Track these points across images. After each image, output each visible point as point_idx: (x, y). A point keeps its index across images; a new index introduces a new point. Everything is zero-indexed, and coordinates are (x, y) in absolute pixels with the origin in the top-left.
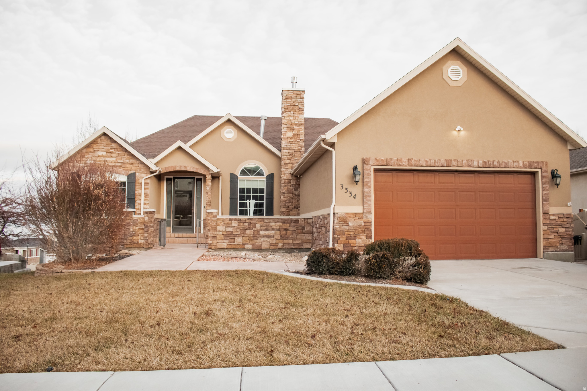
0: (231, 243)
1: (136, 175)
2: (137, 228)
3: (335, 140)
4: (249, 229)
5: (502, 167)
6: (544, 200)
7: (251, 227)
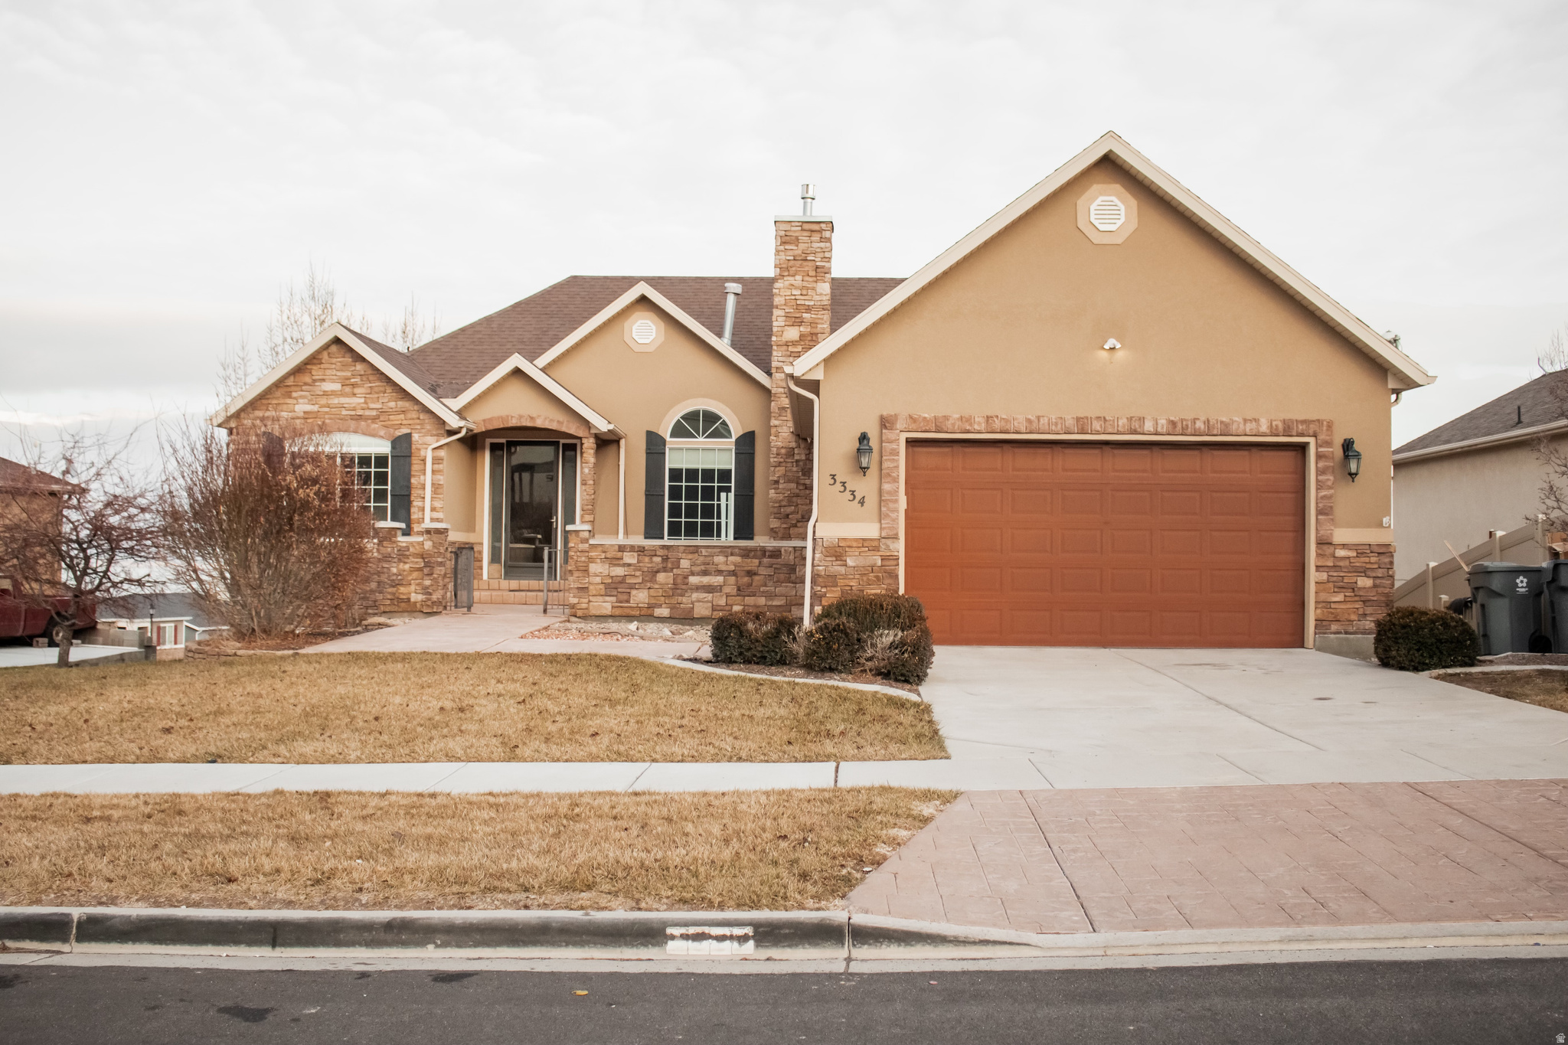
0: (621, 602)
1: (413, 439)
2: (407, 567)
3: (819, 375)
4: (665, 570)
5: (1215, 432)
6: (1319, 512)
7: (670, 565)
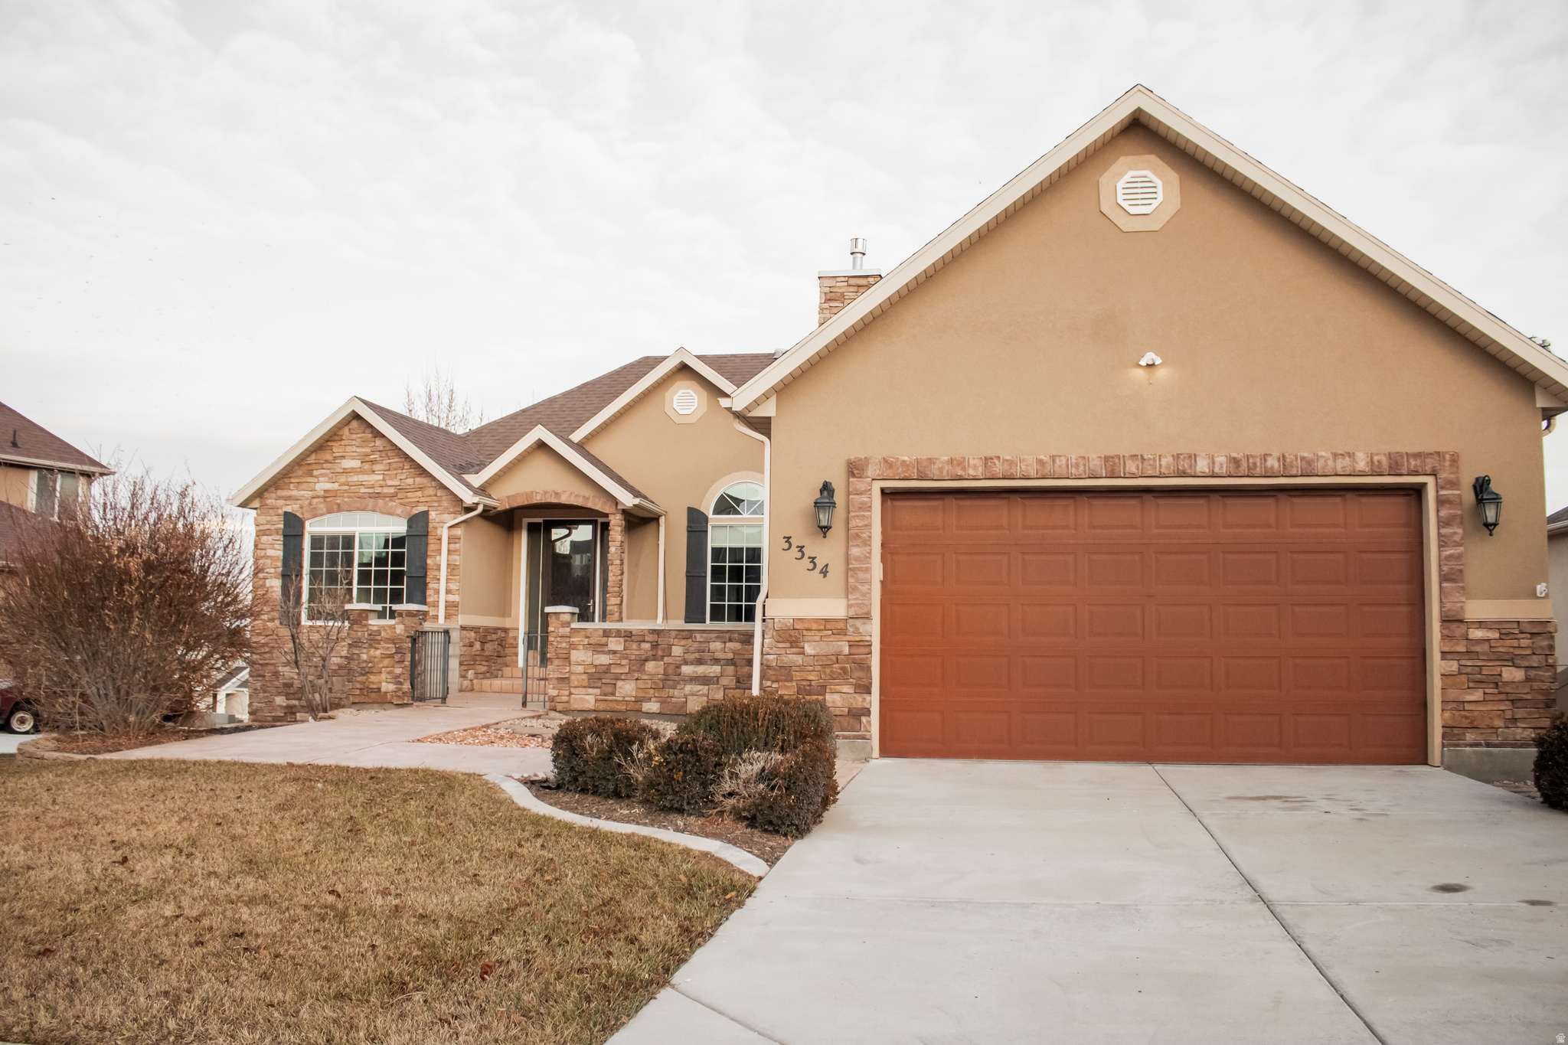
0: (605, 695)
1: (430, 517)
2: (378, 653)
3: (768, 410)
4: (655, 658)
5: (1294, 472)
6: (1444, 578)
7: (660, 653)
